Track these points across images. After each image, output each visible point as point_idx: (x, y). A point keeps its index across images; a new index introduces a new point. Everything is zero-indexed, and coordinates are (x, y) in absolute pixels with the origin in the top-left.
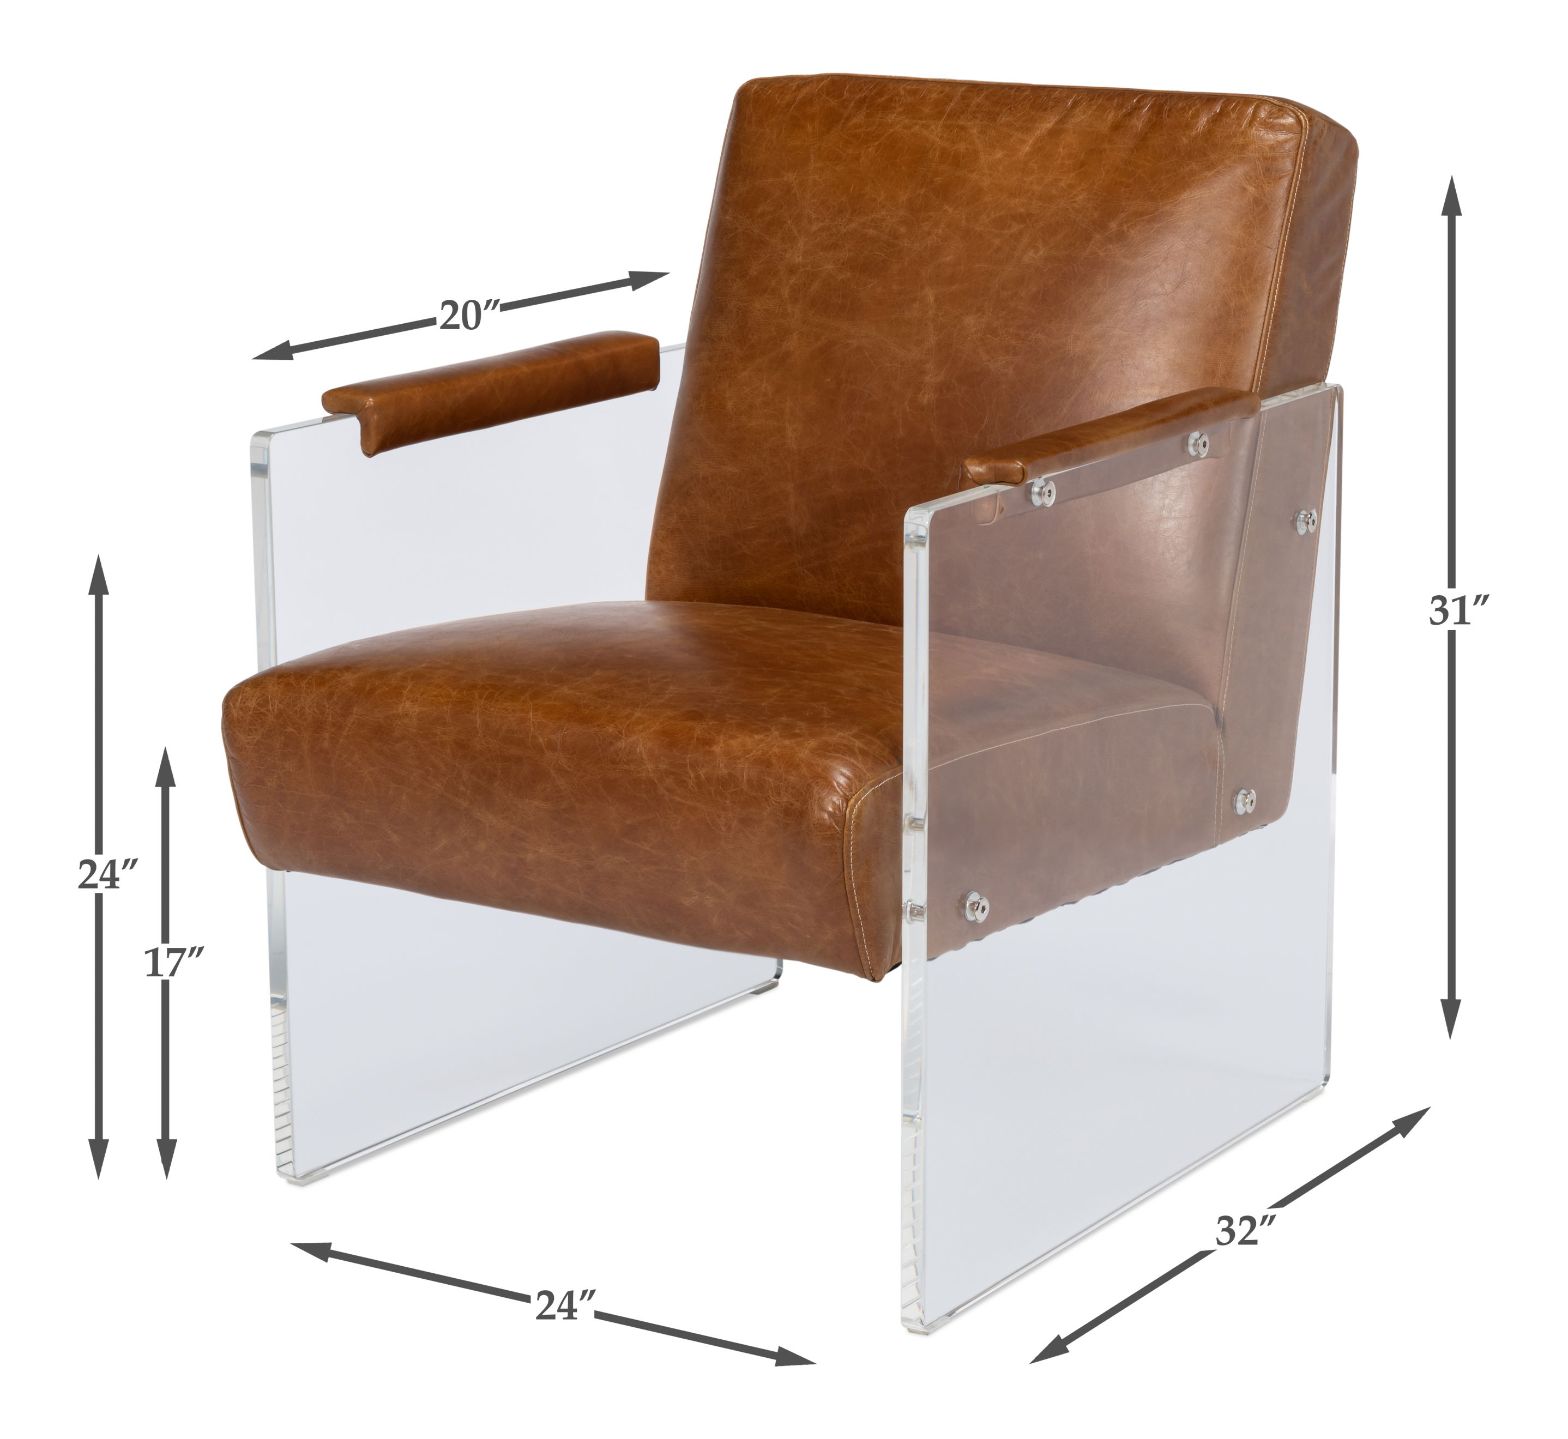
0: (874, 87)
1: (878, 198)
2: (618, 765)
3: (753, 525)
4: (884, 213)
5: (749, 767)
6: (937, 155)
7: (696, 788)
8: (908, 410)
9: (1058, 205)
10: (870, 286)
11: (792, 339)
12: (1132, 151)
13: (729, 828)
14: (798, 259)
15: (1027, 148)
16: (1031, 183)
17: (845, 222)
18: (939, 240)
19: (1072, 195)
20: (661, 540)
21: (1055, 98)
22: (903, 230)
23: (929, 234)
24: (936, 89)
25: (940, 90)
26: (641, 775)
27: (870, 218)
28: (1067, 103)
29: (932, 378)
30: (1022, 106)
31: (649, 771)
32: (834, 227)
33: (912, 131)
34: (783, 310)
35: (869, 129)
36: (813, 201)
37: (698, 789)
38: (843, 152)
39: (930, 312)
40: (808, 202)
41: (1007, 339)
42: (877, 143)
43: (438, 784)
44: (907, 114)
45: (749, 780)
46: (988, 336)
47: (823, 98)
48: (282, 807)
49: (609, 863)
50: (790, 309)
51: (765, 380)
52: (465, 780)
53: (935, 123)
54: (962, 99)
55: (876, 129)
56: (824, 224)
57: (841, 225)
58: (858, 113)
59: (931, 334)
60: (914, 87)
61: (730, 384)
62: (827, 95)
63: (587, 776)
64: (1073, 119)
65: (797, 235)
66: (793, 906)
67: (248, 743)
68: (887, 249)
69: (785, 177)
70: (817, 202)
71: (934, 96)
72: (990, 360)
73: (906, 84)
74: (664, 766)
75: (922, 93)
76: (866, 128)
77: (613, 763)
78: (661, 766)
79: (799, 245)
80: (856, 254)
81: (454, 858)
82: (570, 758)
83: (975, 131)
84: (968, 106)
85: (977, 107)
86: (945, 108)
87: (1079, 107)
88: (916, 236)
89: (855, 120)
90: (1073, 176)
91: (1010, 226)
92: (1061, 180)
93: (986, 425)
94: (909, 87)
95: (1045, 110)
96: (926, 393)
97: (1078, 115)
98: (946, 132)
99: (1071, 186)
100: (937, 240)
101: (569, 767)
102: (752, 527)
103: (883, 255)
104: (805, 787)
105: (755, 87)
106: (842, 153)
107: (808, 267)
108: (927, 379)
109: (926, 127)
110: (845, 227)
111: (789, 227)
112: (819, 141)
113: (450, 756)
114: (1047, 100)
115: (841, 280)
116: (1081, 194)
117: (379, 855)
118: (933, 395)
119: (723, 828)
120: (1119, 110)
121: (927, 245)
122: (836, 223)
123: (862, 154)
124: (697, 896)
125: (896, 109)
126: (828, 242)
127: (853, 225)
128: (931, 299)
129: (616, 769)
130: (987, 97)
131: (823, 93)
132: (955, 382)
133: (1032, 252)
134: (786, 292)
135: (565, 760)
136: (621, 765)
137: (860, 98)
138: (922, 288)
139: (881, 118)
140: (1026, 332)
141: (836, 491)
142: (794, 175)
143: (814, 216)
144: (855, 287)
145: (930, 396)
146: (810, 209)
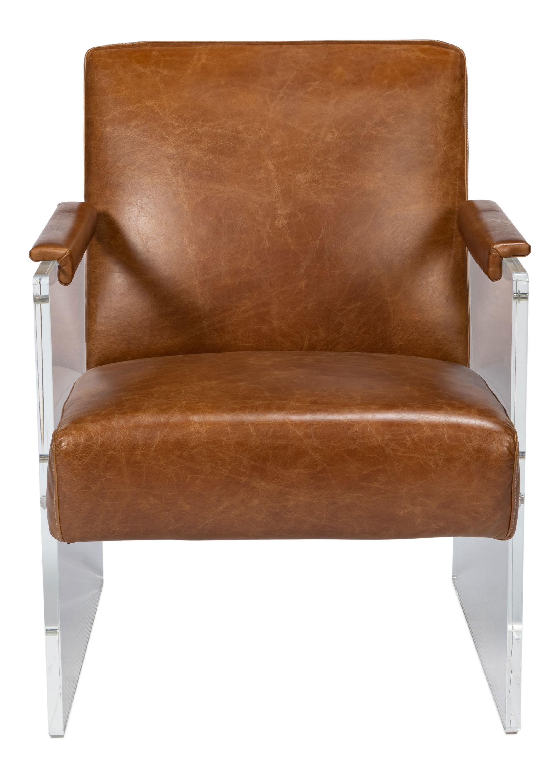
2: (356, 440)
5: (447, 429)
7: (412, 446)
8: (270, 231)
10: (228, 162)
13: (437, 466)
17: (199, 126)
18: (268, 132)
26: (373, 444)
27: (216, 123)
29: (282, 211)
31: (378, 441)
32: (193, 130)
36: (172, 116)
37: (414, 446)
39: (273, 174)
40: (169, 117)
41: (326, 185)
43: (224, 470)
45: (449, 436)
46: (314, 184)
48: (101, 501)
49: (348, 499)
52: (245, 465)
56: (185, 129)
57: (197, 129)
59: (276, 186)
63: (335, 450)
66: (479, 504)
67: (80, 465)
68: (234, 140)
69: (147, 104)
70: (176, 116)
72: (318, 198)
74: (389, 437)
77: (353, 440)
78: (386, 437)
79: (170, 142)
80: (213, 144)
81: (232, 513)
82: (322, 441)
88: (251, 131)
93: (323, 234)
96: (280, 220)
101: (322, 446)
103: (232, 144)
104: (488, 435)
107: (181, 154)
108: (279, 212)
110: (200, 129)
113: (234, 452)
115: (207, 160)
117: (172, 520)
118: (285, 221)
119: (433, 466)
121: (261, 136)
122: (194, 127)
124: (409, 509)
126: (191, 139)
127: (205, 128)
128: (271, 166)
129: (355, 443)
132: (298, 212)
133: (330, 135)
134: (168, 170)
135: (318, 442)
136: (358, 440)
138: (264, 160)
140: (338, 180)
141: (228, 282)
142: (153, 102)
143: (176, 125)
144: (218, 164)
145: (283, 221)
146: (172, 121)
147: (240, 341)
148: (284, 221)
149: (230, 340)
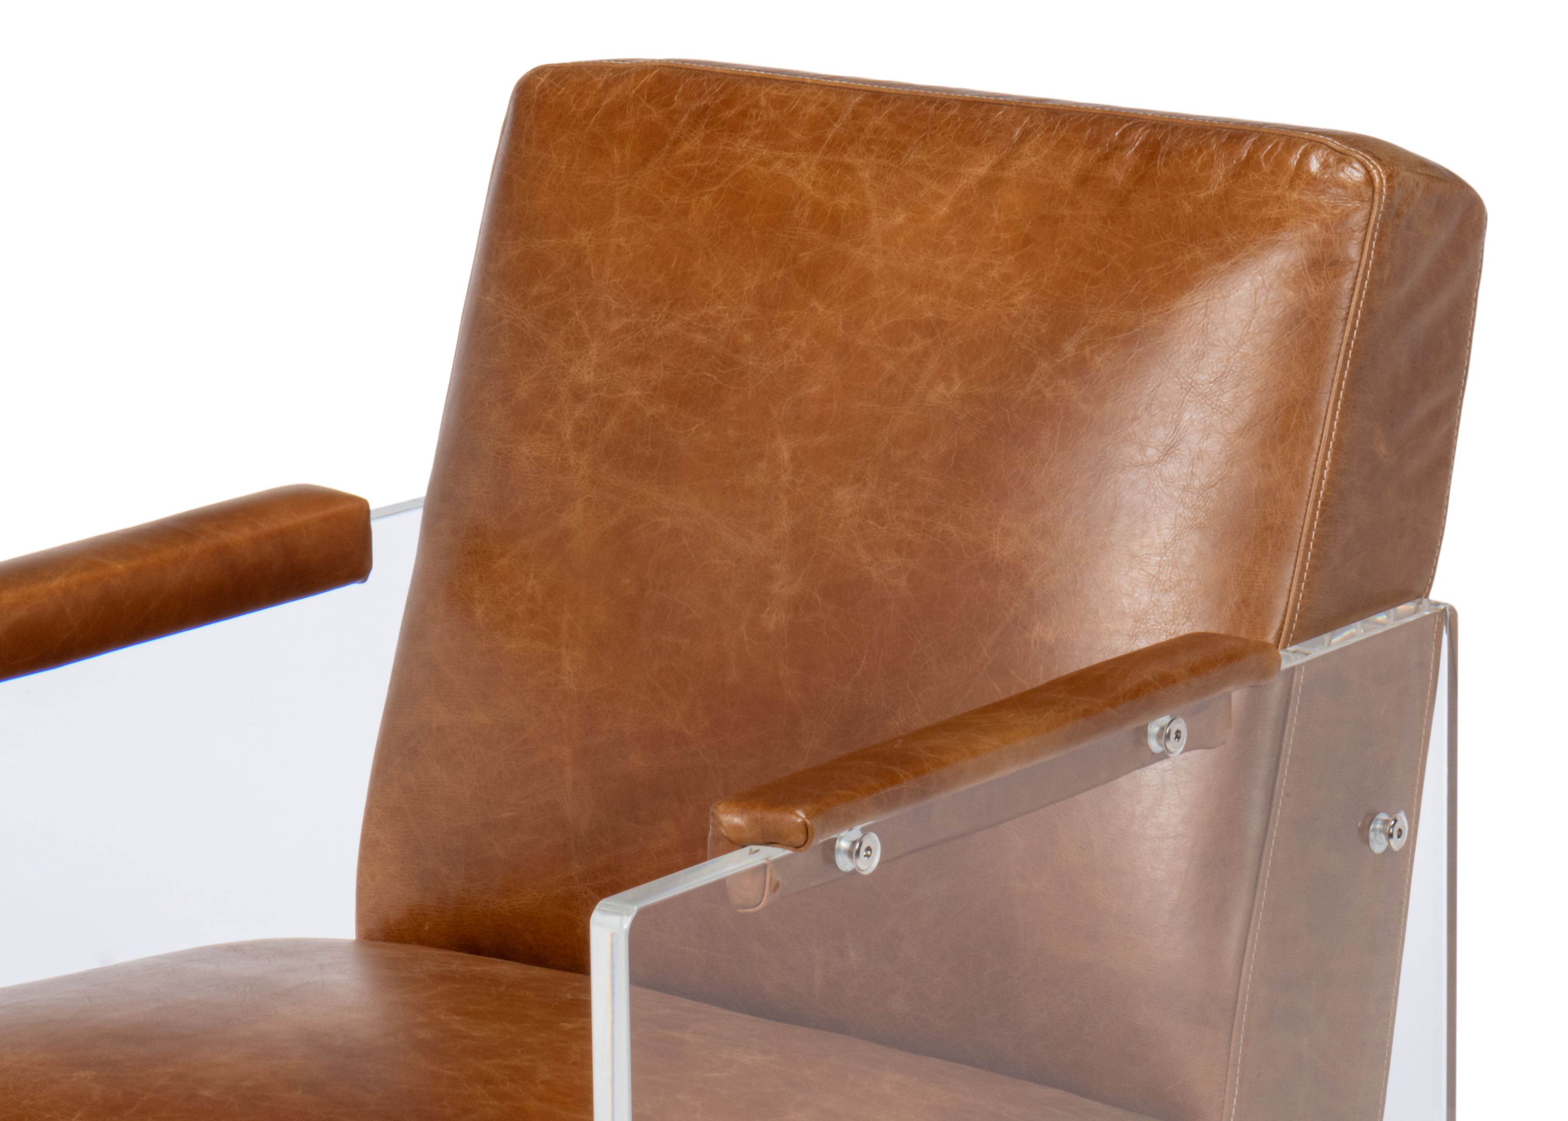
0: (721, 92)
1: (712, 282)
3: (510, 811)
4: (720, 308)
6: (806, 214)
8: (746, 638)
9: (985, 308)
10: (693, 429)
11: (574, 510)
12: (1105, 223)
14: (588, 377)
15: (943, 210)
16: (947, 269)
17: (661, 319)
18: (801, 358)
19: (1006, 294)
21: (995, 124)
22: (748, 337)
23: (787, 346)
24: (815, 97)
25: (821, 99)
27: (699, 316)
28: (1012, 134)
29: (782, 586)
30: (943, 135)
32: (644, 327)
33: (772, 170)
34: (562, 459)
35: (706, 163)
36: (615, 280)
38: (665, 200)
39: (784, 478)
40: (607, 283)
41: (899, 529)
42: (715, 189)
44: (767, 139)
46: (871, 523)
47: (642, 105)
50: (572, 460)
51: (532, 575)
53: (808, 158)
54: (853, 119)
55: (718, 164)
56: (630, 320)
57: (654, 324)
58: (692, 134)
59: (784, 514)
60: (782, 94)
61: (480, 577)
62: (648, 102)
64: (1018, 163)
65: (589, 336)
68: (723, 369)
69: (575, 238)
70: (621, 282)
71: (811, 109)
72: (872, 563)
73: (771, 87)
75: (794, 104)
76: (702, 162)
79: (590, 353)
80: (675, 374)
83: (866, 175)
84: (861, 130)
85: (875, 132)
86: (826, 132)
87: (1029, 141)
88: (767, 350)
89: (686, 147)
90: (1011, 260)
91: (911, 341)
92: (992, 266)
93: (863, 669)
94: (775, 92)
95: (978, 144)
96: (773, 611)
97: (1027, 155)
98: (822, 174)
99: (1007, 278)
100: (798, 358)
102: (508, 814)
103: (715, 378)
105: (543, 80)
106: (663, 202)
107: (602, 391)
108: (776, 588)
109: (793, 163)
110: (660, 327)
111: (577, 322)
112: (629, 178)
114: (983, 126)
115: (652, 416)
116: (1021, 291)
118: (783, 615)
120: (1090, 149)
121: (784, 365)
122: (647, 320)
123: (693, 206)
125: (750, 130)
126: (634, 350)
127: (672, 325)
128: (786, 455)
130: (891, 117)
131: (643, 98)
132: (818, 596)
133: (942, 386)
134: (567, 430)
137: (698, 108)
138: (773, 436)
139: (727, 145)
140: (929, 520)
141: (634, 764)
142: (588, 235)
143: (614, 307)
144: (672, 429)
145: (779, 616)
146: (609, 294)
148: (781, 617)
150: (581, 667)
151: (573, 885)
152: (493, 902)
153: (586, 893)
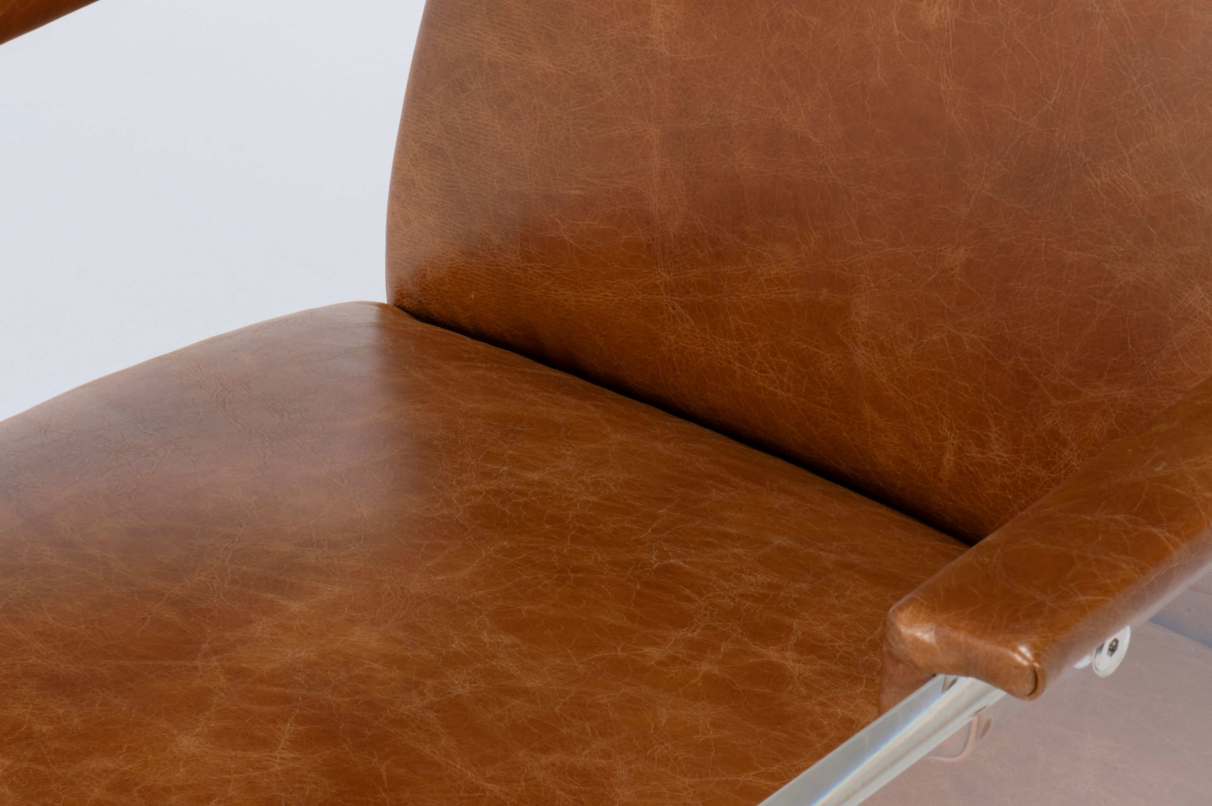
3: (580, 189)
8: (896, 32)
20: (411, 159)
93: (1055, 102)
102: (577, 192)
118: (948, 10)
141: (742, 165)
145: (943, 10)
147: (759, 374)
148: (946, 12)
149: (730, 356)
150: (675, 27)
151: (658, 294)
152: (556, 291)
153: (674, 309)
